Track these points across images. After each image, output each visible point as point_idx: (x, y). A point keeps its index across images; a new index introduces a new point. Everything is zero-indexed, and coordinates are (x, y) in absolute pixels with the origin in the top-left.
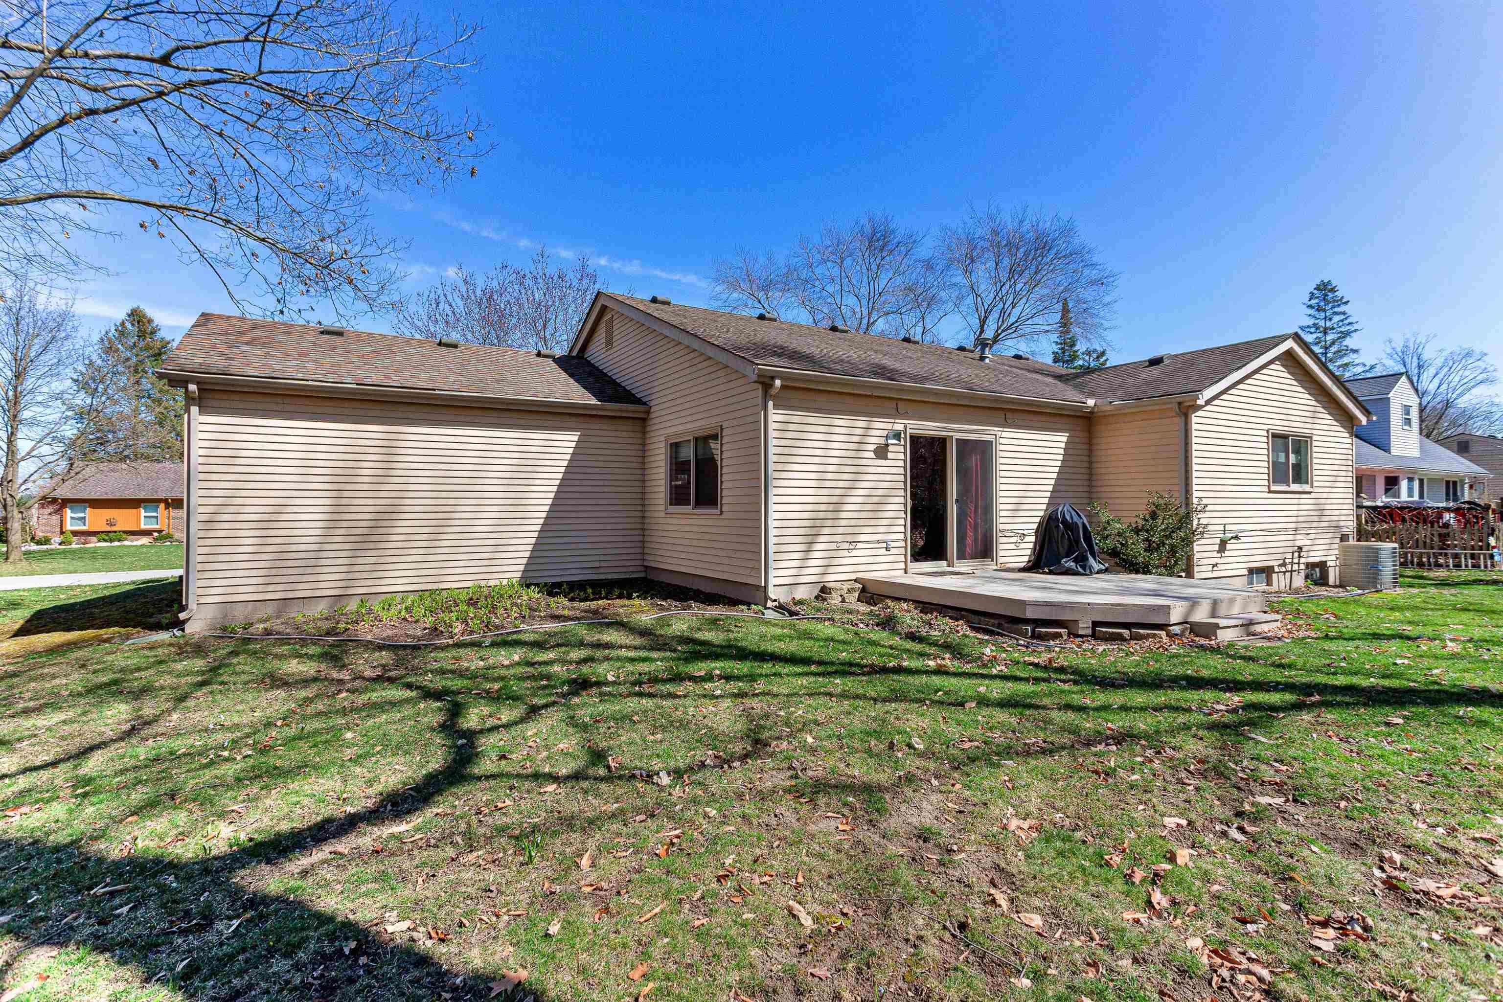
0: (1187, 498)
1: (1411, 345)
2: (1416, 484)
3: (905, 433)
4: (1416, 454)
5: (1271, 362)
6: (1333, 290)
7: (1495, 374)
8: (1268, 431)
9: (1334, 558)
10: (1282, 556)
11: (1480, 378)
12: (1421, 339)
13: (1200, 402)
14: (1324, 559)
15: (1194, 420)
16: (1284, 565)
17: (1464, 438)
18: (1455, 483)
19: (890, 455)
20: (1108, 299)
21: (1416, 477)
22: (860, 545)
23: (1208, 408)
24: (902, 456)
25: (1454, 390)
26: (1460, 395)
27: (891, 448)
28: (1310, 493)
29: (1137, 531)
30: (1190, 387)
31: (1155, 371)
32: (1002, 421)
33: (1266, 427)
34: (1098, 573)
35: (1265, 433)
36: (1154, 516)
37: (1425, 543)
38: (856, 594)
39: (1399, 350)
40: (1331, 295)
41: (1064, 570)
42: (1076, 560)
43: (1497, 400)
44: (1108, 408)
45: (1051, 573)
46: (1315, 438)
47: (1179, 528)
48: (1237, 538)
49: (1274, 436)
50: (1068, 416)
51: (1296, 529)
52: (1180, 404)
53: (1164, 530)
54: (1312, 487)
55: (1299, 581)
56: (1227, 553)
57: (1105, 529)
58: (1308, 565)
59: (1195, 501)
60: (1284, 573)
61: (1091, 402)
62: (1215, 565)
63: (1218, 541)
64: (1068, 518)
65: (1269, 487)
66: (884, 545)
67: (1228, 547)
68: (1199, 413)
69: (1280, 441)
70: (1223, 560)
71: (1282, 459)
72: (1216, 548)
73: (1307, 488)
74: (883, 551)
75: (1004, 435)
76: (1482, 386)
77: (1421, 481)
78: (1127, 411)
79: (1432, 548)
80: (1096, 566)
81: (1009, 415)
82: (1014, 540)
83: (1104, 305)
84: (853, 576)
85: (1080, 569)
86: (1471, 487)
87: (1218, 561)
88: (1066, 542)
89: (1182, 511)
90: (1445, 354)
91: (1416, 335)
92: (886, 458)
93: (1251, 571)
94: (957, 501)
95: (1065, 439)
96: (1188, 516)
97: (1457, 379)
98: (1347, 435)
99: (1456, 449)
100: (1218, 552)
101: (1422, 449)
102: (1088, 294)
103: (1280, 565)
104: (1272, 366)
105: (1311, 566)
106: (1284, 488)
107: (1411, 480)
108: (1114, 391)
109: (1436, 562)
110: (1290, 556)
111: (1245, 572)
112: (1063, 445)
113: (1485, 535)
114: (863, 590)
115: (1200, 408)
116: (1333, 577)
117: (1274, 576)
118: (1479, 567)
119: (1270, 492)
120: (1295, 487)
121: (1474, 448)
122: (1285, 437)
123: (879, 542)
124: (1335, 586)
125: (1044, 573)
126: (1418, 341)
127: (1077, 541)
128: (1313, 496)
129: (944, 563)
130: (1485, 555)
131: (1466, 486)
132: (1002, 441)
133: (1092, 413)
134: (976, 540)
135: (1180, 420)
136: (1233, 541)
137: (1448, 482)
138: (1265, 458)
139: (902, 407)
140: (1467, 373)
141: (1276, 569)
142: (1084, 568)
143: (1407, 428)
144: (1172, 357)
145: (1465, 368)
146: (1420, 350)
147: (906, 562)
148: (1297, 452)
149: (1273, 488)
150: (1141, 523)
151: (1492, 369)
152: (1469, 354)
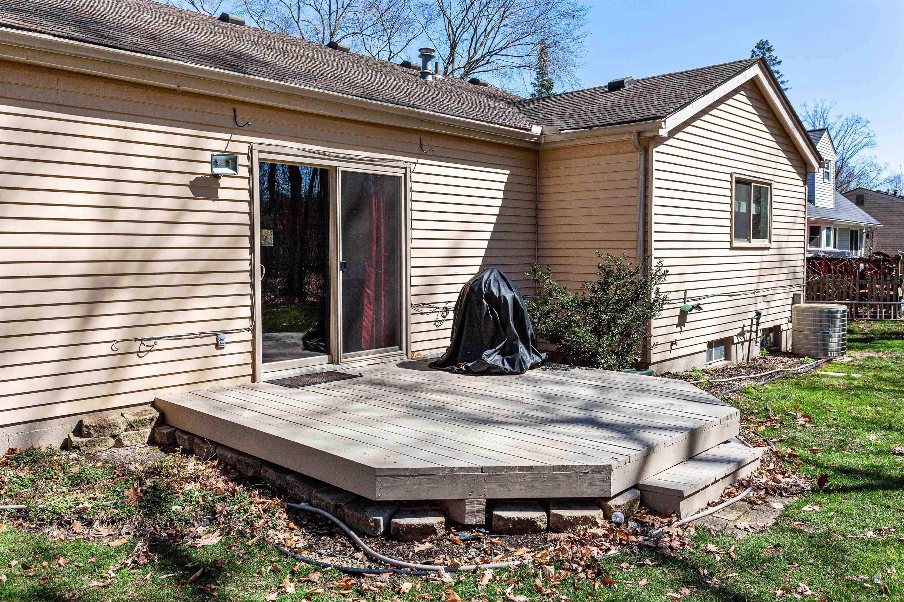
0: (645, 260)
1: (820, 110)
2: (832, 233)
3: (250, 158)
4: (831, 205)
5: (736, 91)
6: (769, 50)
7: (874, 138)
8: (731, 175)
9: (786, 321)
10: (740, 324)
11: (864, 142)
12: (827, 105)
13: (663, 133)
14: (778, 323)
15: (656, 156)
16: (742, 334)
17: (859, 193)
18: (857, 232)
19: (222, 194)
20: (576, 34)
21: (832, 228)
22: (161, 344)
23: (671, 142)
24: (246, 196)
25: (848, 151)
26: (851, 156)
27: (223, 182)
28: (767, 249)
29: (584, 305)
30: (652, 112)
31: (614, 96)
32: (417, 149)
33: (730, 170)
34: (532, 367)
35: (728, 177)
36: (605, 286)
37: (848, 293)
38: (147, 431)
39: (811, 113)
40: (768, 54)
41: (485, 368)
42: (502, 353)
43: (875, 161)
44: (559, 138)
45: (469, 372)
46: (775, 185)
47: (635, 301)
48: (698, 307)
49: (739, 181)
50: (508, 146)
51: (755, 291)
52: (639, 133)
53: (617, 303)
54: (770, 242)
55: (756, 351)
56: (688, 326)
57: (546, 303)
58: (763, 330)
59: (655, 262)
60: (742, 343)
61: (536, 130)
62: (674, 343)
63: (677, 312)
64: (495, 290)
65: (731, 242)
66: (213, 340)
67: (689, 318)
68: (661, 148)
69: (744, 187)
70: (684, 335)
71: (744, 209)
72: (676, 320)
73: (764, 243)
74: (213, 350)
75: (419, 168)
76: (865, 148)
77: (835, 230)
78: (578, 143)
79: (854, 299)
80: (529, 359)
81: (426, 141)
82: (433, 317)
83: (574, 39)
84: (149, 397)
85: (507, 366)
86: (867, 236)
87: (677, 336)
88: (491, 326)
89: (639, 278)
90: (843, 119)
91: (823, 101)
92: (216, 198)
93: (710, 345)
94: (343, 265)
95: (505, 178)
96: (645, 286)
97: (849, 141)
98: (801, 183)
99: (855, 201)
100: (678, 325)
101: (836, 203)
102: (559, 27)
103: (739, 335)
104: (737, 97)
105: (767, 332)
106: (746, 244)
107: (829, 229)
108: (566, 118)
109: (857, 312)
110: (749, 322)
111: (705, 347)
112: (502, 186)
113: (895, 286)
114: (162, 421)
115: (662, 140)
116: (786, 343)
117: (733, 347)
118: (890, 317)
119: (732, 248)
120: (756, 242)
121: (867, 202)
122: (747, 183)
123: (201, 335)
124: (787, 354)
125: (460, 372)
126: (824, 107)
127: (505, 324)
128: (771, 251)
129: (325, 358)
130: (895, 305)
131: (864, 235)
132: (415, 177)
133: (538, 144)
134: (377, 320)
135: (639, 156)
136: (694, 311)
137: (852, 231)
138: (728, 208)
139: (243, 115)
140: (856, 137)
141: (735, 340)
142: (512, 363)
143: (826, 180)
144: (632, 81)
145: (855, 132)
146: (825, 115)
147: (254, 365)
148: (758, 201)
149: (736, 244)
150: (589, 295)
151: (872, 134)
152: (857, 121)
